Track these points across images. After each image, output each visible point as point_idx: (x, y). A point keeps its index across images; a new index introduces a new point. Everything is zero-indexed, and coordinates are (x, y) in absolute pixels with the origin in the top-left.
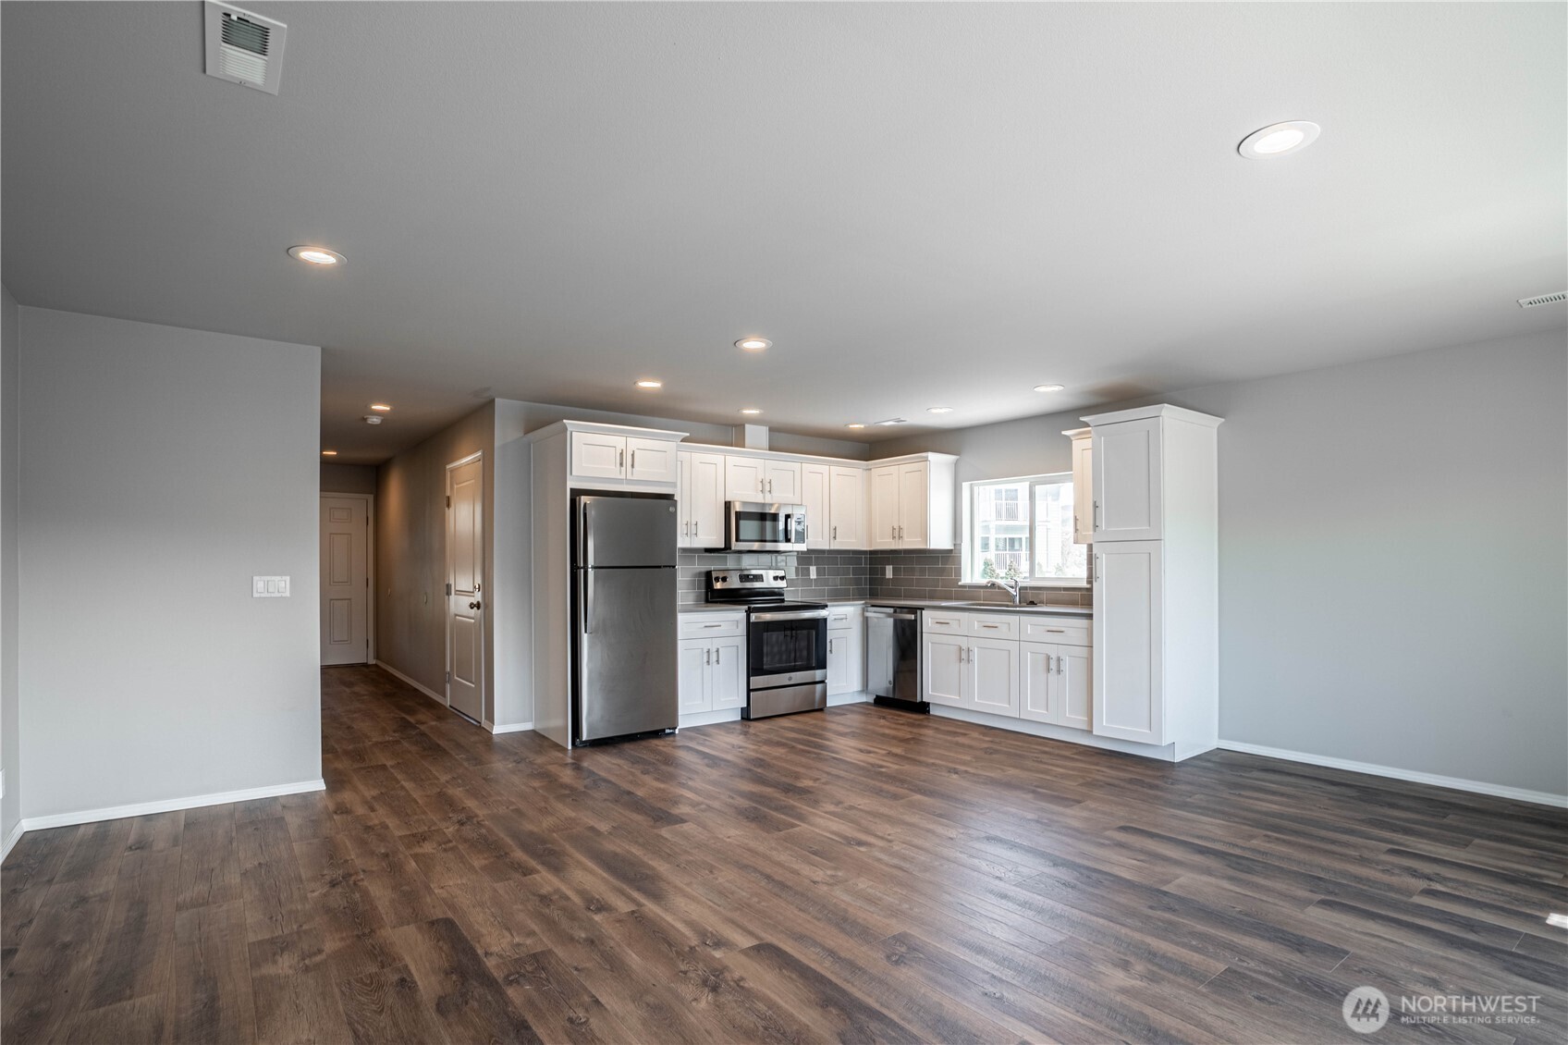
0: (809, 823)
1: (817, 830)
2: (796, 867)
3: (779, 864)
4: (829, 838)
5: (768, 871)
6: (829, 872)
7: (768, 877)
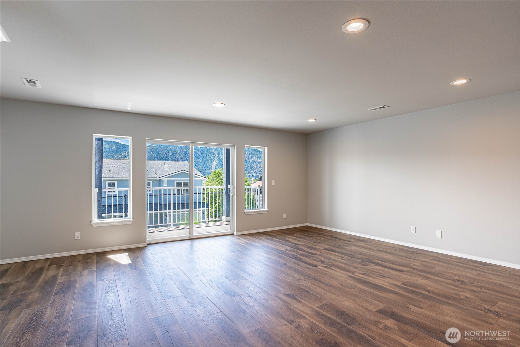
0: (313, 309)
1: (308, 304)
2: (313, 286)
3: (319, 287)
4: (302, 299)
5: (322, 284)
6: (301, 283)
7: (321, 282)
